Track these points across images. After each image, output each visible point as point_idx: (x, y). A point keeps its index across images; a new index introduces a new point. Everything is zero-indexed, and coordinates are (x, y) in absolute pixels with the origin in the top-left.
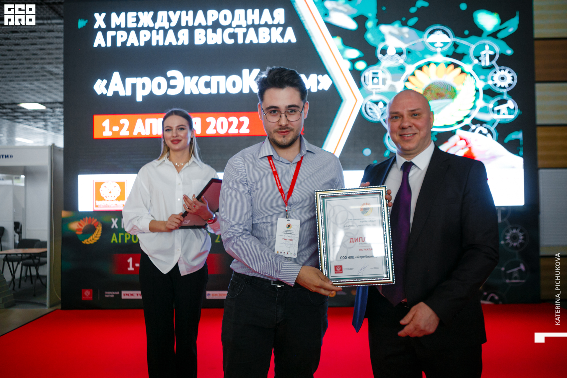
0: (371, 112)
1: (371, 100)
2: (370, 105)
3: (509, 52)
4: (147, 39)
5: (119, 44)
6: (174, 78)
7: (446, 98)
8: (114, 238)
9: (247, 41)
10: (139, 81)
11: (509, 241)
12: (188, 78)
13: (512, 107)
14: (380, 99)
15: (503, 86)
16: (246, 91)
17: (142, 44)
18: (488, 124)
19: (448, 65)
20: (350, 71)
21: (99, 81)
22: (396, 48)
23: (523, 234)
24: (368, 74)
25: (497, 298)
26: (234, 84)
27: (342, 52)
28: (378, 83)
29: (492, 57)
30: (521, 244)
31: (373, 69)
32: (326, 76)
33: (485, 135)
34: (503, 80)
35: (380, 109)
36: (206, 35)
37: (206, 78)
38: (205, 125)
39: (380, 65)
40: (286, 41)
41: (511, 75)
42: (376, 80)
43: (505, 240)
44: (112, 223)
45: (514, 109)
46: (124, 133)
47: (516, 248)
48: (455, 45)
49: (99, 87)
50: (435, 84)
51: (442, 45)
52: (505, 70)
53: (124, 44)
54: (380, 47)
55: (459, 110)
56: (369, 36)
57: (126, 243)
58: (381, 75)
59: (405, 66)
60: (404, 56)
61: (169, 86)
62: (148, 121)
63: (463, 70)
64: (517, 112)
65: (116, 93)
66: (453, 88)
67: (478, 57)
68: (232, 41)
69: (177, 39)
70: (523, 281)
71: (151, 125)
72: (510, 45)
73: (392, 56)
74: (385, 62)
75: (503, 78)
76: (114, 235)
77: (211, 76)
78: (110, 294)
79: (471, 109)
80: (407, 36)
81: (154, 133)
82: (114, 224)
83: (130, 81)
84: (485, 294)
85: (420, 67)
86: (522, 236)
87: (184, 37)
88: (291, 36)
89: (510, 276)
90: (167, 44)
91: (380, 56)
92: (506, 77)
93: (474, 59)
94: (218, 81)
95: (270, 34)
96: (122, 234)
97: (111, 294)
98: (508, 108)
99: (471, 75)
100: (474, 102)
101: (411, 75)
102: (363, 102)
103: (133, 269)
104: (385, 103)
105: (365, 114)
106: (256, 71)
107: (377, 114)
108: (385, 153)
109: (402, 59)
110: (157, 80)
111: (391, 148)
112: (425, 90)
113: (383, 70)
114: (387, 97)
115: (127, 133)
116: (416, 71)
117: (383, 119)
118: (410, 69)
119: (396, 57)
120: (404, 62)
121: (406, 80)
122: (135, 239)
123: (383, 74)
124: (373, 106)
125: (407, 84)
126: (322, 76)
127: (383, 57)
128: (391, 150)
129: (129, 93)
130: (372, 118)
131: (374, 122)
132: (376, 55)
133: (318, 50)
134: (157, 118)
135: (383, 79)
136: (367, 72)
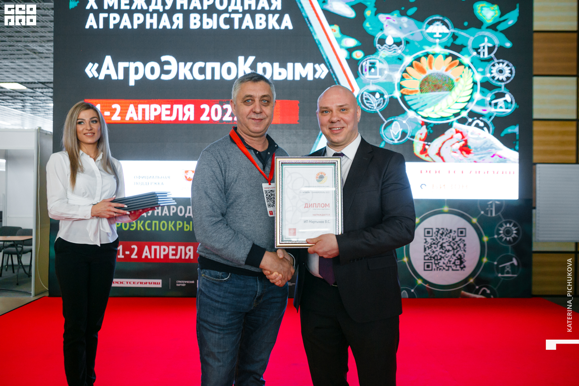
0: (367, 103)
1: (368, 90)
2: (366, 95)
3: (508, 45)
4: (141, 21)
5: (111, 27)
6: (168, 63)
7: (444, 90)
9: (243, 27)
10: (132, 66)
11: (502, 235)
12: (182, 64)
13: (509, 100)
14: (377, 89)
15: (500, 79)
17: (136, 26)
18: (485, 118)
19: (446, 57)
20: (347, 60)
21: (90, 65)
22: (394, 38)
23: (516, 228)
24: (366, 64)
25: (488, 292)
26: (229, 71)
27: (339, 41)
28: (375, 74)
29: (490, 50)
30: (514, 239)
31: (372, 58)
32: (323, 65)
33: (482, 128)
34: (501, 74)
35: (377, 99)
36: (201, 21)
37: (201, 64)
38: (199, 112)
39: (378, 55)
40: (283, 27)
41: (509, 68)
42: (373, 70)
43: (499, 234)
45: (512, 103)
46: (116, 118)
47: (509, 242)
48: (455, 37)
49: (91, 70)
50: (433, 75)
51: (440, 36)
52: (503, 63)
53: (117, 26)
54: (378, 36)
55: (456, 102)
56: (367, 25)
58: (378, 65)
59: (403, 57)
60: (402, 46)
61: (163, 72)
62: (141, 107)
63: (461, 62)
64: (514, 106)
65: (108, 77)
66: (451, 79)
67: (476, 50)
68: (227, 27)
69: (172, 23)
70: (515, 275)
71: (144, 110)
72: (510, 38)
73: (390, 46)
74: (383, 53)
75: (501, 71)
77: (205, 61)
79: (468, 102)
80: (405, 25)
81: (147, 118)
83: (122, 65)
84: (477, 287)
85: (418, 57)
86: (516, 230)
87: (178, 21)
88: (287, 22)
89: (502, 270)
90: (161, 27)
91: (378, 46)
92: (504, 70)
93: (473, 52)
94: (213, 66)
95: (267, 21)
98: (505, 101)
99: (470, 67)
100: (471, 94)
101: (409, 65)
102: (360, 92)
103: (123, 257)
104: (382, 93)
105: (361, 104)
106: (251, 59)
107: (374, 105)
108: (380, 144)
109: (400, 49)
110: (151, 64)
111: (387, 139)
112: (422, 82)
113: (381, 60)
114: (384, 88)
115: (119, 119)
116: (414, 62)
117: (379, 109)
118: (408, 59)
119: (393, 47)
120: (403, 52)
121: (403, 71)
122: (125, 227)
123: (381, 64)
124: (370, 96)
125: (405, 74)
126: (319, 65)
127: (381, 47)
128: (387, 141)
129: (121, 77)
130: (368, 108)
131: (370, 112)
132: (374, 44)
133: (315, 37)
134: (150, 104)
135: (380, 70)
136: (364, 61)
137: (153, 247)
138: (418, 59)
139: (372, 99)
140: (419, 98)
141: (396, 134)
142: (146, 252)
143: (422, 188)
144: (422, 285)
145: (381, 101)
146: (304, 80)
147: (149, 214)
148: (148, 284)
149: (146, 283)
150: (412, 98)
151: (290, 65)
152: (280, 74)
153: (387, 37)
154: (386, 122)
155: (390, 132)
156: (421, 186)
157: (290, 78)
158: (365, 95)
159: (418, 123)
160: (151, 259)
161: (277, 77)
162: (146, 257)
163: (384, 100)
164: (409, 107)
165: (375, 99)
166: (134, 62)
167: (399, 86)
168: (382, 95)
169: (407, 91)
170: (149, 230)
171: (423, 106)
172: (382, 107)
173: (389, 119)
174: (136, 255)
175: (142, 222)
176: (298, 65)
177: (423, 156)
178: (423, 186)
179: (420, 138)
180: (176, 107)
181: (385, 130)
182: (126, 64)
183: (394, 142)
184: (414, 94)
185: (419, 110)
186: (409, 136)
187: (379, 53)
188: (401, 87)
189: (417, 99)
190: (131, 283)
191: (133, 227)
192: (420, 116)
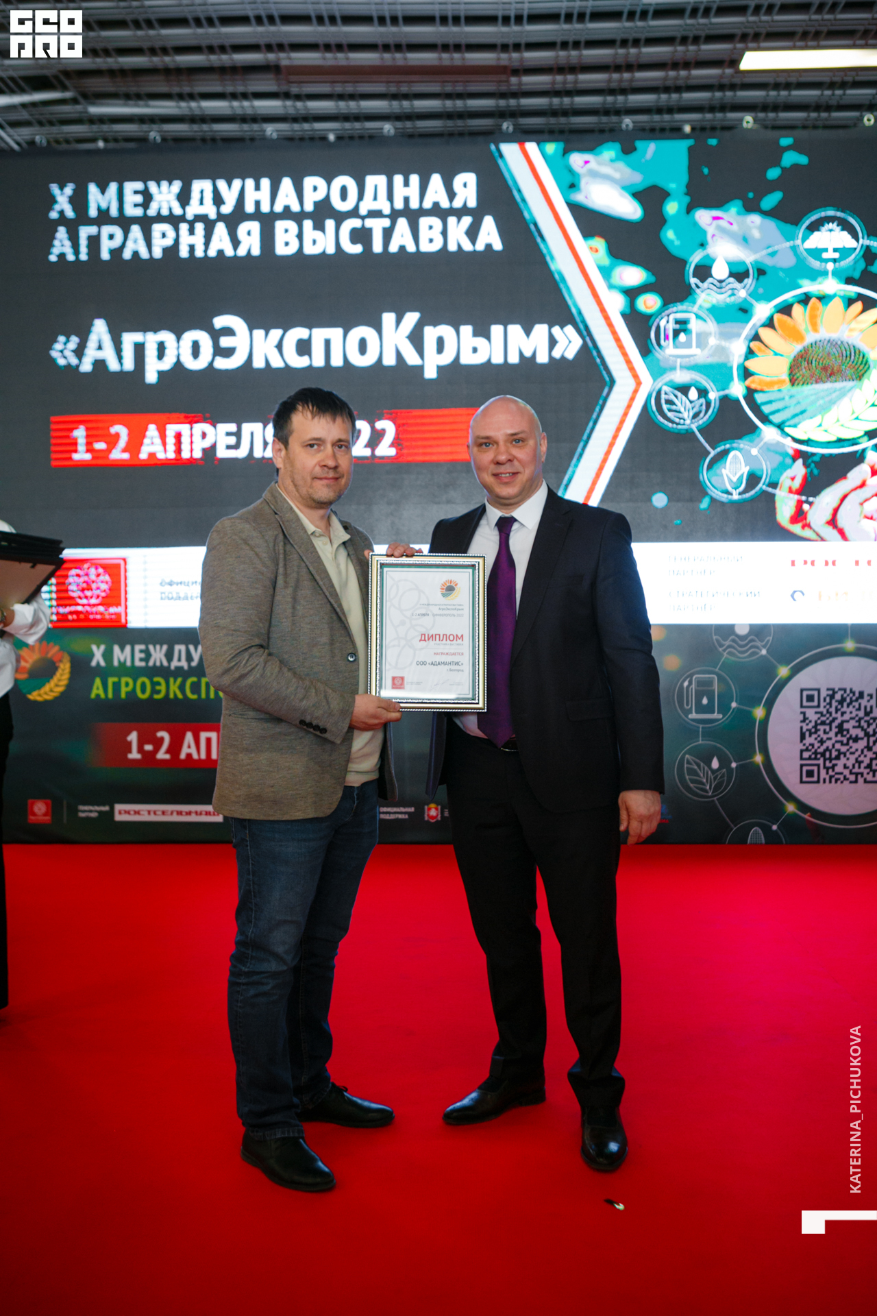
0: (670, 410)
1: (671, 381)
2: (668, 393)
4: (169, 242)
5: (105, 255)
6: (229, 332)
7: (846, 378)
8: (98, 689)
9: (393, 248)
10: (151, 340)
12: (259, 333)
14: (692, 379)
16: (390, 360)
17: (158, 253)
19: (851, 302)
20: (624, 315)
21: (62, 340)
22: (729, 264)
24: (667, 324)
26: (363, 346)
27: (606, 272)
28: (688, 345)
31: (678, 311)
32: (569, 329)
35: (691, 402)
36: (300, 236)
37: (300, 333)
39: (694, 302)
40: (480, 246)
42: (682, 337)
44: (92, 655)
46: (118, 454)
48: (870, 256)
49: (62, 351)
50: (819, 345)
51: (837, 255)
53: (117, 253)
54: (695, 259)
55: (873, 405)
56: (669, 235)
57: (122, 700)
58: (694, 325)
59: (752, 305)
60: (748, 281)
61: (220, 352)
62: (171, 429)
65: (100, 364)
66: (860, 353)
68: (357, 249)
69: (236, 243)
71: (178, 436)
73: (721, 282)
74: (706, 296)
76: (98, 682)
77: (310, 327)
78: (89, 811)
80: (756, 234)
81: (185, 454)
82: (98, 658)
83: (129, 339)
85: (785, 305)
87: (250, 239)
88: (490, 235)
90: (212, 253)
91: (693, 281)
94: (327, 337)
95: (444, 233)
96: (116, 679)
97: (91, 811)
101: (766, 324)
102: (653, 387)
103: (138, 756)
104: (703, 388)
105: (657, 413)
106: (412, 318)
107: (685, 415)
108: (700, 502)
109: (744, 288)
110: (190, 336)
111: (714, 490)
112: (795, 359)
113: (701, 313)
114: (708, 376)
115: (126, 456)
116: (777, 317)
117: (696, 424)
118: (762, 311)
119: (729, 283)
120: (749, 295)
121: (751, 337)
122: (143, 691)
123: (700, 322)
124: (676, 397)
125: (754, 345)
126: (562, 328)
127: (700, 284)
128: (714, 496)
129: (129, 365)
130: (673, 422)
131: (676, 431)
132: (686, 278)
133: (553, 267)
134: (192, 421)
135: (698, 335)
136: (662, 318)
137: (204, 736)
138: (786, 310)
139: (681, 402)
140: (787, 398)
141: (735, 479)
142: (189, 747)
143: (794, 600)
144: (795, 815)
145: (701, 405)
146: (528, 362)
147: (194, 664)
148: (193, 815)
149: (189, 813)
150: (772, 398)
151: (496, 330)
152: (475, 350)
153: (714, 260)
154: (713, 453)
155: (722, 475)
156: (792, 596)
157: (498, 359)
158: (666, 394)
159: (787, 454)
160: (200, 760)
161: (467, 359)
162: (189, 756)
163: (708, 405)
164: (765, 419)
165: (688, 402)
166: (155, 331)
167: (742, 372)
168: (703, 393)
169: (761, 382)
170: (194, 697)
171: (796, 415)
172: (703, 420)
173: (719, 447)
174: (167, 752)
175: (179, 680)
176: (515, 330)
177: (796, 529)
178: (797, 595)
179: (790, 488)
180: (247, 428)
181: (711, 472)
182: (137, 337)
183: (730, 497)
184: (776, 388)
185: (787, 424)
186: (763, 484)
187: (695, 299)
188: (747, 374)
189: (783, 399)
190: (158, 813)
191: (159, 692)
192: (790, 438)
